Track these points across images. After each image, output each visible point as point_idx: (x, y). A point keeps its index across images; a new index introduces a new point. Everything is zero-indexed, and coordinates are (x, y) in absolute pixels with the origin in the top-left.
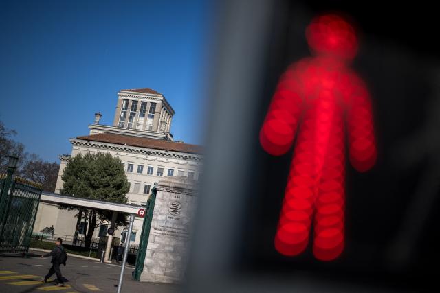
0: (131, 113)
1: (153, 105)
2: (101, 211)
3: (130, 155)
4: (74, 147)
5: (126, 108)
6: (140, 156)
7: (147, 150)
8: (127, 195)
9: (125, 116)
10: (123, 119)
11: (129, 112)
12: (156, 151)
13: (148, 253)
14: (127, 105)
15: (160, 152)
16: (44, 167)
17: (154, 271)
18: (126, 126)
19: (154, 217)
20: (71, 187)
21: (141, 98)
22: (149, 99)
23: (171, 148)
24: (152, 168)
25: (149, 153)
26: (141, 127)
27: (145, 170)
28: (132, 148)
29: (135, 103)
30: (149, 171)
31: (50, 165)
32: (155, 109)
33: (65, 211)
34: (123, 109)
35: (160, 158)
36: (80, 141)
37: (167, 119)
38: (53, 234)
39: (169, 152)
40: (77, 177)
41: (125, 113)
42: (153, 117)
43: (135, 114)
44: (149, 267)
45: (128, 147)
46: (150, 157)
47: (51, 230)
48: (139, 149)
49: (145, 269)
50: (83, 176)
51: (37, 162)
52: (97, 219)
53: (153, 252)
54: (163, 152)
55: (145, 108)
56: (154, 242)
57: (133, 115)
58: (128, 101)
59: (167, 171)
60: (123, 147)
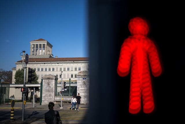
0: (36, 49)
1: (44, 45)
2: (30, 87)
3: (37, 65)
4: (17, 65)
5: (34, 48)
6: (41, 65)
7: (44, 62)
8: (38, 80)
9: (34, 50)
10: (33, 51)
11: (35, 49)
12: (47, 62)
13: (43, 97)
14: (34, 46)
15: (48, 62)
16: (6, 73)
17: (45, 102)
18: (35, 54)
19: (43, 87)
20: (18, 81)
21: (39, 43)
22: (42, 43)
23: (52, 60)
24: (47, 69)
25: (45, 63)
26: (40, 54)
27: (44, 70)
28: (38, 62)
29: (37, 45)
30: (45, 70)
31: (8, 72)
32: (44, 46)
33: (17, 89)
34: (33, 48)
35: (49, 65)
36: (19, 63)
37: (50, 49)
38: (14, 98)
39: (52, 62)
40: (20, 77)
41: (34, 49)
42: (44, 49)
43: (37, 49)
44: (44, 101)
45: (36, 62)
46: (45, 65)
47: (13, 96)
48: (41, 62)
49: (43, 102)
50: (22, 76)
51: (3, 72)
52: (29, 90)
53: (44, 97)
54: (50, 62)
55: (41, 46)
56: (44, 94)
57: (37, 50)
58: (34, 45)
59: (52, 69)
60: (35, 63)
